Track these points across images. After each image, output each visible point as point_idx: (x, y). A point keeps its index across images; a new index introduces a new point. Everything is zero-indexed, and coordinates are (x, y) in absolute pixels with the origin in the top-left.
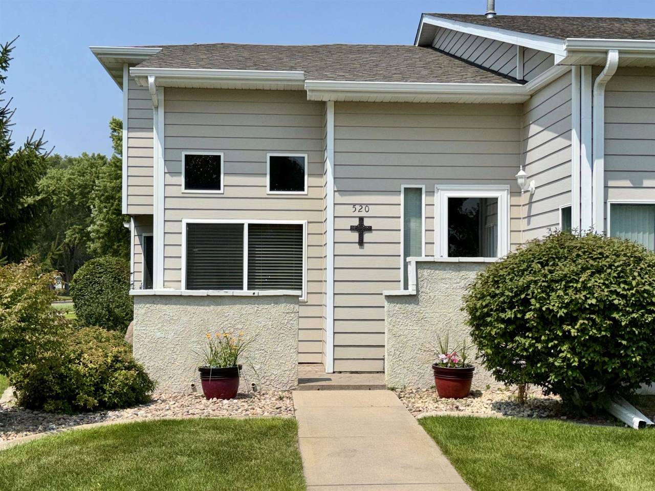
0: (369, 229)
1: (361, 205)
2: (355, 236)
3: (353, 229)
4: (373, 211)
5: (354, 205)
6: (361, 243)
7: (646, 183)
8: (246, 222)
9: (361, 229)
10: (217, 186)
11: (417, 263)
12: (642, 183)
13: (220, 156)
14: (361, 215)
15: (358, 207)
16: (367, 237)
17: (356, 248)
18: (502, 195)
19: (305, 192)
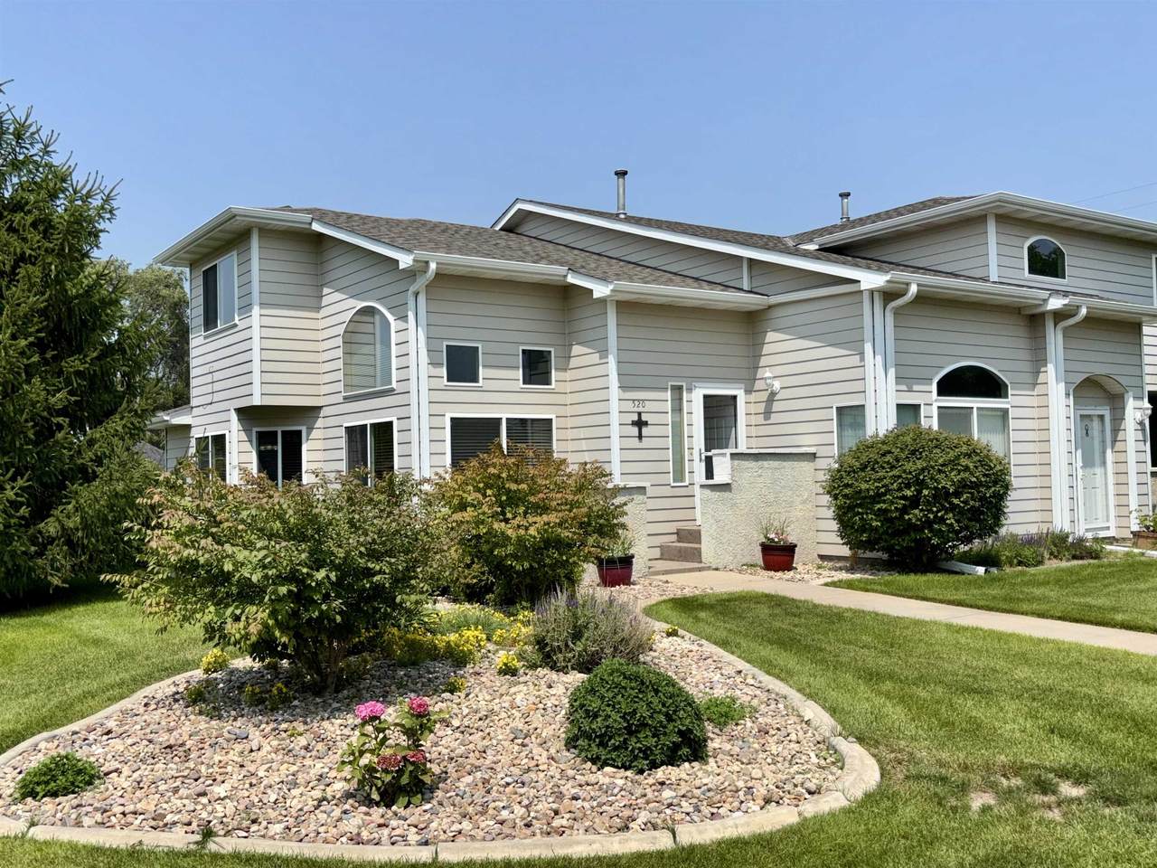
0: (646, 424)
1: (638, 400)
2: (635, 430)
3: (634, 423)
4: (649, 406)
5: (634, 400)
6: (640, 437)
7: (915, 388)
8: (504, 416)
9: (640, 424)
10: (475, 380)
11: (731, 454)
12: (912, 388)
13: (478, 348)
14: (640, 409)
15: (637, 403)
16: (645, 431)
17: (635, 442)
18: (740, 394)
19: (553, 386)
